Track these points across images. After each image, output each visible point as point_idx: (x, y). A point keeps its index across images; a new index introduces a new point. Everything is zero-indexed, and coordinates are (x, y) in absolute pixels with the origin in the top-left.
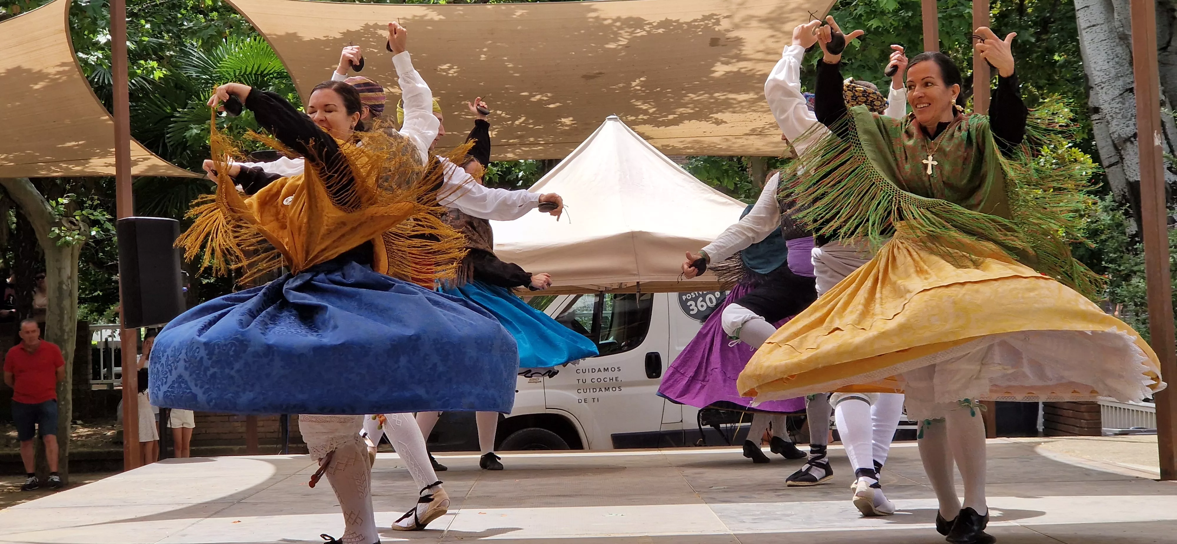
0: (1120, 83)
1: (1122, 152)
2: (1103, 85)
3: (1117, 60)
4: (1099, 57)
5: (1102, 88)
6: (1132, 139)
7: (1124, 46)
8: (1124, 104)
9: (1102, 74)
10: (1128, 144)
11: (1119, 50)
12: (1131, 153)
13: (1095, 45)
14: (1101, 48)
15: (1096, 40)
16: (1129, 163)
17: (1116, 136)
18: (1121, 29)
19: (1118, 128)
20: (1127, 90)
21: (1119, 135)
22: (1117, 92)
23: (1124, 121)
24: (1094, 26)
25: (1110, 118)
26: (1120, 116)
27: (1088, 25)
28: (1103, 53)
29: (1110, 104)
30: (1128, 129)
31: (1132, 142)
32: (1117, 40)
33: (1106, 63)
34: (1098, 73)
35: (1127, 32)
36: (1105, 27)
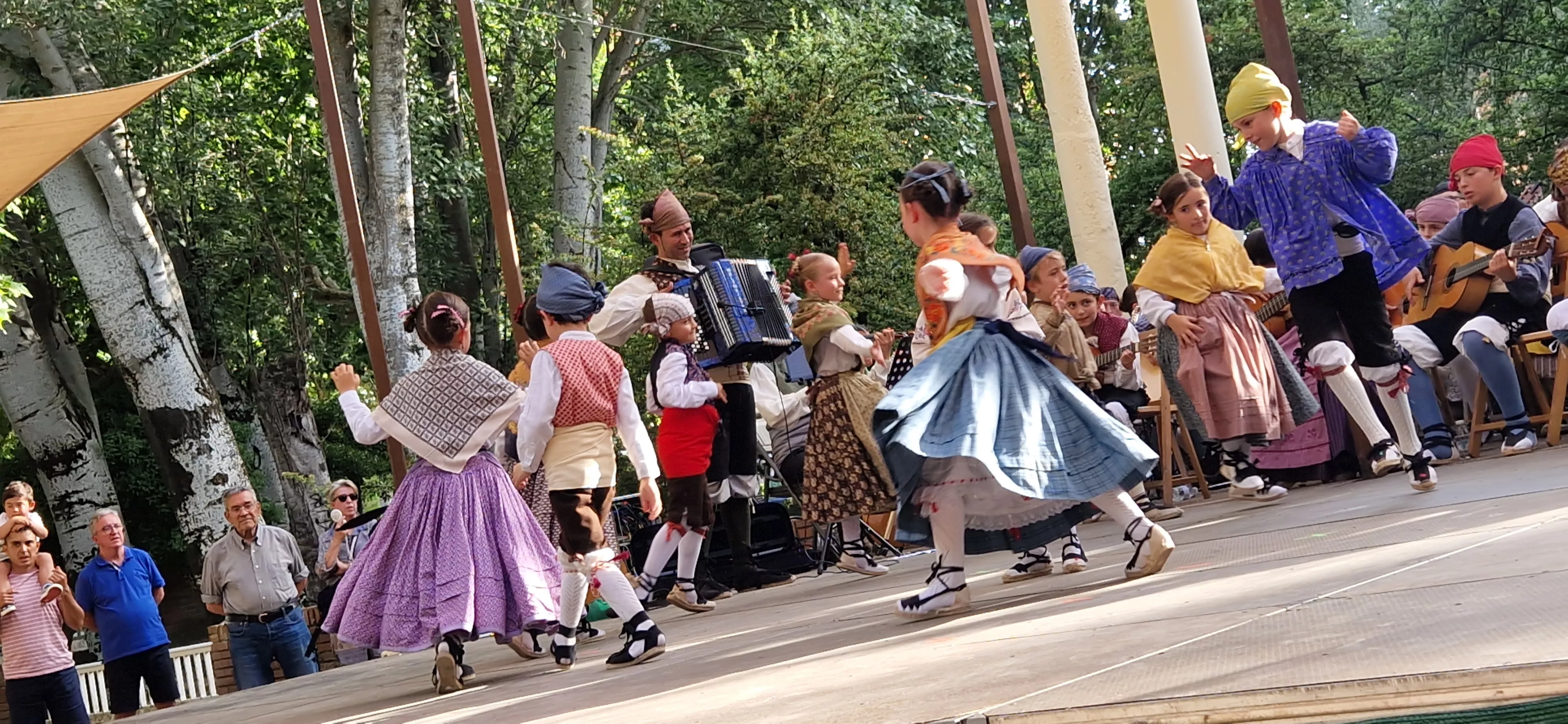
0: (128, 295)
1: (137, 376)
2: (105, 300)
3: (121, 268)
4: (96, 267)
5: (104, 304)
6: (151, 359)
7: (128, 252)
8: (136, 319)
9: (102, 286)
10: (146, 365)
11: (121, 257)
12: (151, 376)
13: (89, 253)
14: (98, 256)
15: (89, 248)
16: (147, 388)
17: (127, 358)
18: (123, 232)
19: (130, 348)
20: (137, 303)
21: (133, 357)
22: (126, 306)
23: (138, 339)
24: (84, 231)
25: (117, 339)
26: (132, 334)
27: (77, 230)
28: (102, 262)
29: (117, 320)
30: (144, 348)
31: (151, 363)
32: (119, 246)
33: (106, 273)
34: (97, 286)
35: (130, 236)
36: (101, 231)
